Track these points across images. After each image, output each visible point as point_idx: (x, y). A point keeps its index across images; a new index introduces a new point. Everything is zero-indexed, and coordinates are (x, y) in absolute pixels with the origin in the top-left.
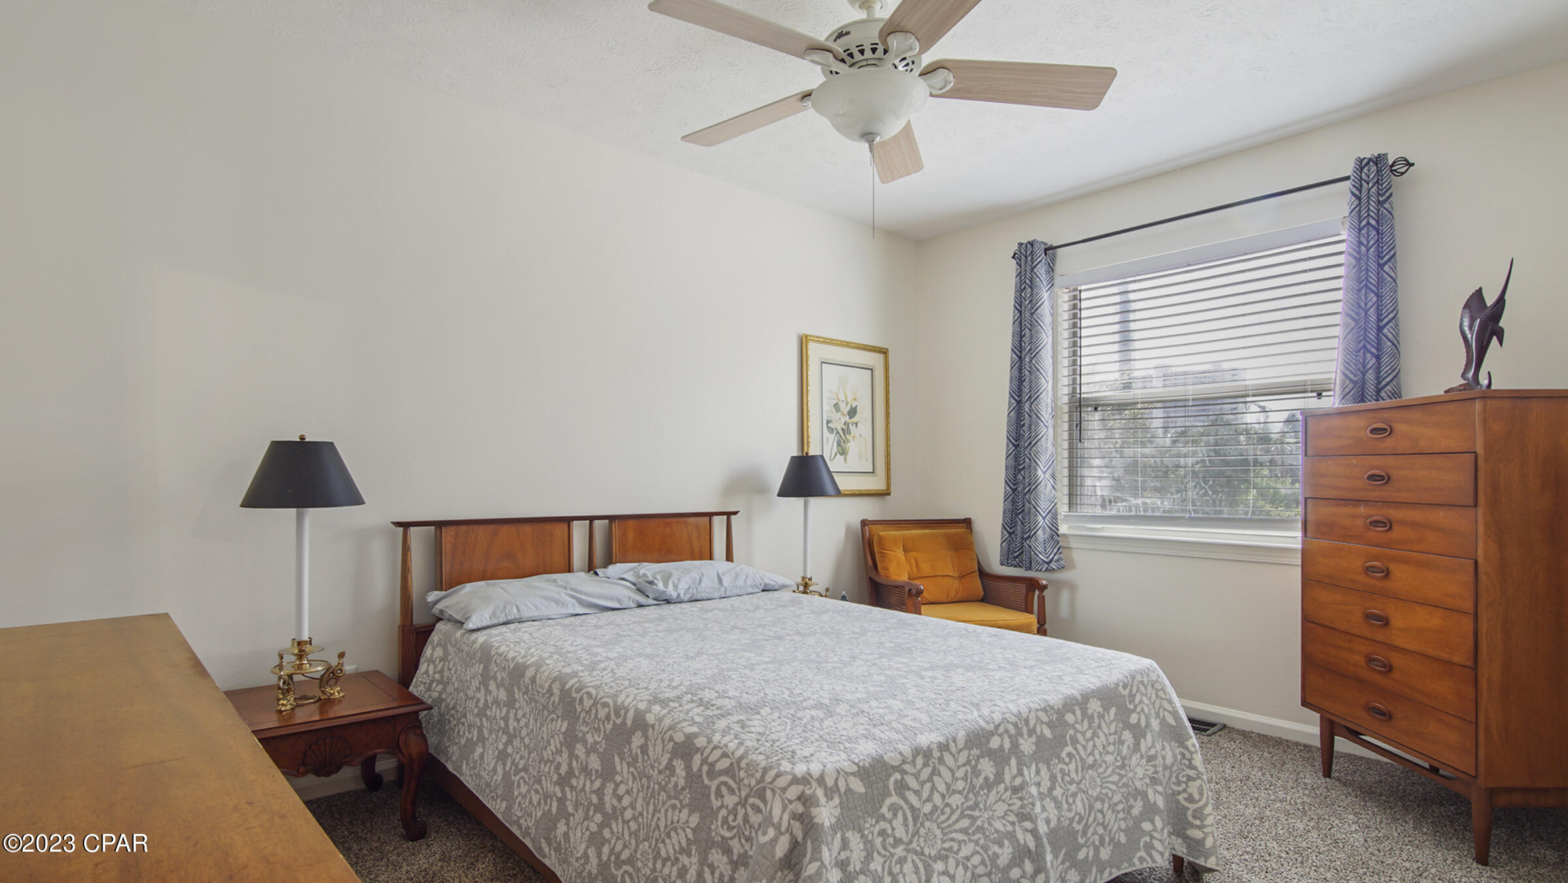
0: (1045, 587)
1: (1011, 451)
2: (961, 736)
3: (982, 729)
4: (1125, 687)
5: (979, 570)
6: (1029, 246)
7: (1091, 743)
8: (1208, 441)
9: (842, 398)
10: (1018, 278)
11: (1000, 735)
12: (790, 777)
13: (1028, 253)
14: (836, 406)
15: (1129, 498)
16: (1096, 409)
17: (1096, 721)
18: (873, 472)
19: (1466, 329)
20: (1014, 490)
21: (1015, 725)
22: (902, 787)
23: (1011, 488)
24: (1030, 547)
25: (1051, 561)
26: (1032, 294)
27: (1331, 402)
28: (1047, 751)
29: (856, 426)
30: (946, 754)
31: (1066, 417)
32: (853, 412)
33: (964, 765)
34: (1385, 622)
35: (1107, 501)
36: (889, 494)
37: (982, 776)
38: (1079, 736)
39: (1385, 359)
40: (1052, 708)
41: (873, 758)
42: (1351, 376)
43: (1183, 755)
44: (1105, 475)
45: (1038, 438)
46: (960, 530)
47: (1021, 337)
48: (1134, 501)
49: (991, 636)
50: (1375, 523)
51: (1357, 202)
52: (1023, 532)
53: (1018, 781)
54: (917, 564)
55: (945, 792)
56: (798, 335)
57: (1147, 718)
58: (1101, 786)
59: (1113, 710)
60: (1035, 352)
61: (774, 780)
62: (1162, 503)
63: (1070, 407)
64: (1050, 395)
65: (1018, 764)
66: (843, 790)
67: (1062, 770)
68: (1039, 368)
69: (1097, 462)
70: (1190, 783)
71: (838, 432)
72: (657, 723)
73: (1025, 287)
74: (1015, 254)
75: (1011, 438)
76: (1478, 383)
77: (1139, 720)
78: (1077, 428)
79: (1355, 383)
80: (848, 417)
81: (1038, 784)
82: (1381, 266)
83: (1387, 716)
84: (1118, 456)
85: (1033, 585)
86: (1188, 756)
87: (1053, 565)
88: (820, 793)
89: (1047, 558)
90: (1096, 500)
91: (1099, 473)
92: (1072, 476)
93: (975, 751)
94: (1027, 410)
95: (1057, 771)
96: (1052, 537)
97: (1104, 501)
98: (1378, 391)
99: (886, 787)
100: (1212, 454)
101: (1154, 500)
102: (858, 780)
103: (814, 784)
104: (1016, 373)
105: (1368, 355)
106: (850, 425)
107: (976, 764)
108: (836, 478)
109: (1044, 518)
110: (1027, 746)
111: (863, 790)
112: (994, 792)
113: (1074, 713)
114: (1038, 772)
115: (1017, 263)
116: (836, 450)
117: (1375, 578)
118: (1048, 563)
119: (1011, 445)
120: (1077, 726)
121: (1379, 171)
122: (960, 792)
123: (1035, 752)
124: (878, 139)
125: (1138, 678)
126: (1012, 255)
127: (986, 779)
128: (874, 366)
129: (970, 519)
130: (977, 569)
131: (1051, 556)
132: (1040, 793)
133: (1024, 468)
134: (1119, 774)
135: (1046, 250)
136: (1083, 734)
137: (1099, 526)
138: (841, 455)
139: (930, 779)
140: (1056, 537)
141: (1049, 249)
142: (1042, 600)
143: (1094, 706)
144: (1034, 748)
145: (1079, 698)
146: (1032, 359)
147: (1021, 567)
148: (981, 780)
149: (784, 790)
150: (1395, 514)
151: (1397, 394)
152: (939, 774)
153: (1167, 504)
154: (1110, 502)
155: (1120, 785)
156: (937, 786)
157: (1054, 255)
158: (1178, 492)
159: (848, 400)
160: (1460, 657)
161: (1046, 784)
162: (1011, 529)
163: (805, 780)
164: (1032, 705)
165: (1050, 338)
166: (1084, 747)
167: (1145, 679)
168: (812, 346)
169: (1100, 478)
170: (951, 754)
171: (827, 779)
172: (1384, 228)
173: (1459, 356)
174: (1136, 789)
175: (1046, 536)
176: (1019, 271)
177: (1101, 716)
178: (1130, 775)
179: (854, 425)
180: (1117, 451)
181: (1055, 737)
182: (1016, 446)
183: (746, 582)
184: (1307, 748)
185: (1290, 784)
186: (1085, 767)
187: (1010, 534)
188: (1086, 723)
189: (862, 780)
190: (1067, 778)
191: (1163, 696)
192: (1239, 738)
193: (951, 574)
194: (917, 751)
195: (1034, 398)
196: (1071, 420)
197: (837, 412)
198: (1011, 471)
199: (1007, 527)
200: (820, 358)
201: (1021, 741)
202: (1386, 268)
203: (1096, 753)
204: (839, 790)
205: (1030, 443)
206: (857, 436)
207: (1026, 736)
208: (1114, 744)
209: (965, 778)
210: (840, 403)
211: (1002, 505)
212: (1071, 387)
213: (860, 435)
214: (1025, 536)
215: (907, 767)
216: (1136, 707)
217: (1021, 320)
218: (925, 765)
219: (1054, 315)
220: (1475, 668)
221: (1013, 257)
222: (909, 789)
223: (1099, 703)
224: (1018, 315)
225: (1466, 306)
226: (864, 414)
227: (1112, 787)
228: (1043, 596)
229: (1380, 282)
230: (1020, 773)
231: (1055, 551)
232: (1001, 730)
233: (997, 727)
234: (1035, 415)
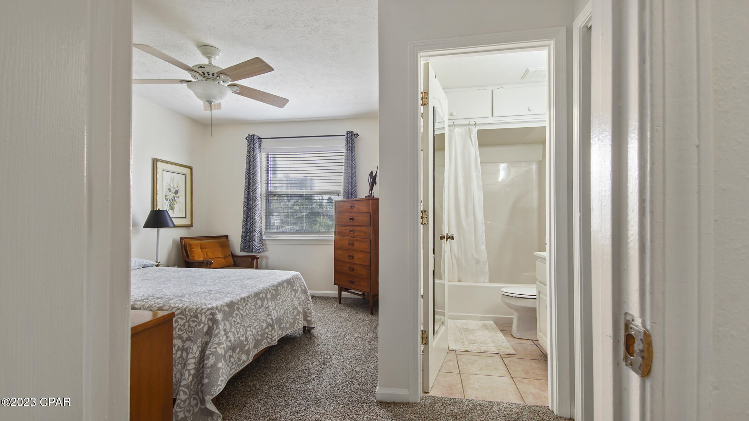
0: (258, 258)
1: (245, 210)
2: (253, 294)
3: (258, 292)
4: (292, 279)
5: (232, 254)
6: (252, 136)
7: (284, 295)
8: (310, 208)
9: (172, 186)
10: (248, 147)
11: (262, 293)
12: (207, 309)
13: (252, 139)
14: (169, 189)
15: (286, 226)
16: (275, 196)
17: (286, 289)
18: (185, 217)
19: (369, 181)
20: (246, 224)
21: (266, 290)
22: (238, 309)
23: (245, 223)
24: (252, 244)
25: (260, 249)
26: (253, 154)
27: (341, 198)
28: (274, 297)
29: (178, 198)
30: (249, 299)
31: (265, 198)
32: (177, 192)
33: (254, 302)
34: (353, 257)
35: (279, 227)
36: (192, 226)
37: (258, 305)
38: (282, 293)
39: (353, 187)
40: (275, 285)
41: (230, 301)
42: (346, 191)
43: (306, 297)
44: (278, 218)
45: (256, 205)
46: (224, 240)
47: (249, 168)
48: (287, 227)
49: (249, 271)
50: (351, 231)
51: (347, 143)
52: (250, 239)
53: (267, 306)
54: (206, 253)
55: (249, 309)
56: (152, 158)
57: (298, 287)
58: (287, 306)
59: (290, 286)
60: (254, 174)
61: (201, 311)
62: (296, 228)
63: (266, 194)
64: (260, 190)
65: (267, 301)
66: (223, 310)
67: (278, 302)
68: (256, 180)
69: (275, 214)
70: (308, 305)
71: (170, 200)
72: (142, 307)
73: (251, 151)
74: (247, 138)
75: (245, 205)
76: (372, 195)
77: (296, 288)
78: (268, 202)
79: (346, 193)
80: (174, 194)
81: (272, 306)
82: (352, 161)
83: (353, 282)
84: (282, 212)
85: (254, 258)
86: (308, 297)
87: (261, 250)
88: (217, 311)
89: (259, 248)
90: (275, 227)
91: (276, 217)
92: (267, 219)
93: (256, 298)
94: (251, 195)
95: (276, 303)
96: (260, 240)
97: (277, 227)
98: (352, 195)
99: (234, 309)
100: (310, 212)
101: (294, 226)
102: (227, 307)
103: (215, 309)
104: (247, 181)
105: (350, 185)
106: (175, 197)
107: (257, 302)
108: (173, 220)
109: (258, 234)
110: (269, 296)
111: (228, 310)
112: (261, 309)
113: (280, 287)
114: (272, 303)
115: (248, 141)
116: (169, 208)
117: (351, 246)
118: (259, 250)
119: (245, 207)
120: (281, 290)
121: (352, 135)
122: (253, 309)
123: (271, 298)
124: (213, 103)
125: (296, 276)
126: (246, 138)
127: (259, 305)
128: (186, 174)
129: (227, 235)
130: (231, 254)
131: (260, 247)
132: (272, 309)
133: (250, 216)
134: (291, 303)
135: (258, 139)
136: (283, 292)
137: (276, 236)
138: (171, 210)
139: (245, 306)
140: (262, 240)
141: (259, 138)
142: (257, 262)
143: (285, 285)
144: (271, 296)
145: (281, 282)
146: (254, 177)
147: (248, 252)
148: (258, 306)
149: (205, 313)
150: (356, 228)
151: (356, 197)
152: (248, 305)
153: (297, 228)
154: (280, 227)
155: (292, 306)
156: (247, 308)
157: (261, 141)
158: (301, 224)
159: (175, 187)
160: (367, 264)
161: (274, 306)
162: (245, 238)
163: (212, 308)
164: (270, 285)
165: (260, 170)
166: (283, 296)
167: (297, 277)
168: (159, 164)
169: (276, 219)
170: (250, 299)
171: (218, 308)
172: (353, 151)
173: (368, 188)
174: (295, 307)
175: (258, 240)
176: (248, 144)
177: (287, 287)
178: (294, 303)
179: (177, 198)
180: (282, 210)
181: (276, 293)
182: (247, 208)
183: (135, 264)
184: (335, 298)
185: (331, 307)
186: (283, 302)
187: (244, 240)
188: (283, 289)
189: (228, 307)
190: (279, 305)
191: (302, 281)
192: (318, 299)
193: (221, 257)
194: (242, 299)
195: (254, 191)
196: (266, 199)
197: (170, 192)
198: (245, 217)
199: (243, 237)
200: (162, 169)
201: (268, 295)
202: (353, 162)
203: (286, 297)
204: (222, 310)
205: (253, 207)
206: (179, 202)
207: (269, 293)
208: (290, 295)
209: (254, 305)
210: (171, 188)
211: (242, 230)
212: (266, 188)
213: (180, 202)
214: (251, 241)
215: (239, 303)
216: (295, 284)
217: (249, 162)
218: (244, 302)
219: (261, 162)
220: (370, 266)
221: (246, 139)
222: (240, 309)
223: (286, 284)
224: (248, 160)
225: (370, 175)
226: (182, 193)
227: (290, 306)
228: (258, 261)
229: (352, 166)
230: (268, 303)
231: (261, 245)
232: (263, 292)
233: (261, 291)
234: (255, 197)
